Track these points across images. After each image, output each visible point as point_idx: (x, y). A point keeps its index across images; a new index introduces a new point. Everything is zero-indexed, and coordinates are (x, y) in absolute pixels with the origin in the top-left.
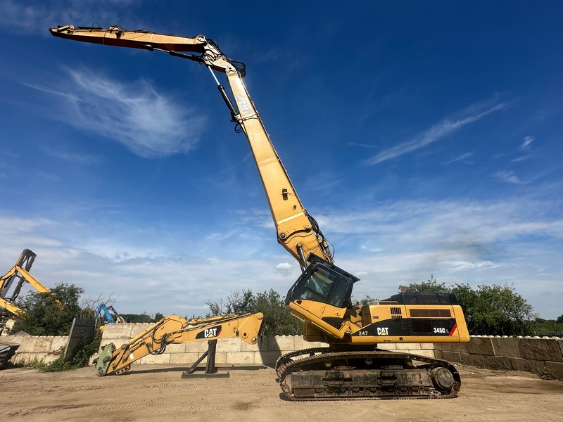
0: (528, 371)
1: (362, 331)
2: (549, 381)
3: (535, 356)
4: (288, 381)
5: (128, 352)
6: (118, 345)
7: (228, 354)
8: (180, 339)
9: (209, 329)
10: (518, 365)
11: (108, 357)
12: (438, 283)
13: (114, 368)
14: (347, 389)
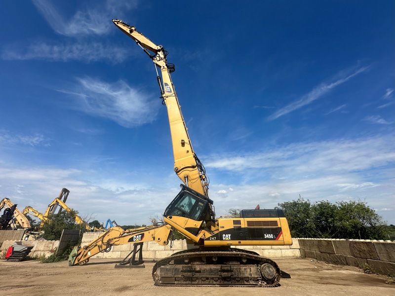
0: (357, 267)
1: (211, 237)
2: (369, 275)
4: (158, 272)
5: (87, 250)
8: (118, 243)
9: (136, 236)
11: (75, 254)
13: (79, 261)
14: (197, 278)
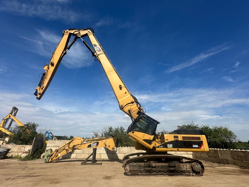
0: (235, 165)
1: (161, 146)
2: (244, 169)
3: (238, 158)
4: (128, 167)
5: (58, 153)
6: (54, 149)
7: (102, 154)
8: (80, 148)
9: (93, 143)
10: (230, 162)
11: (49, 155)
12: (195, 125)
13: (52, 160)
14: (153, 171)
